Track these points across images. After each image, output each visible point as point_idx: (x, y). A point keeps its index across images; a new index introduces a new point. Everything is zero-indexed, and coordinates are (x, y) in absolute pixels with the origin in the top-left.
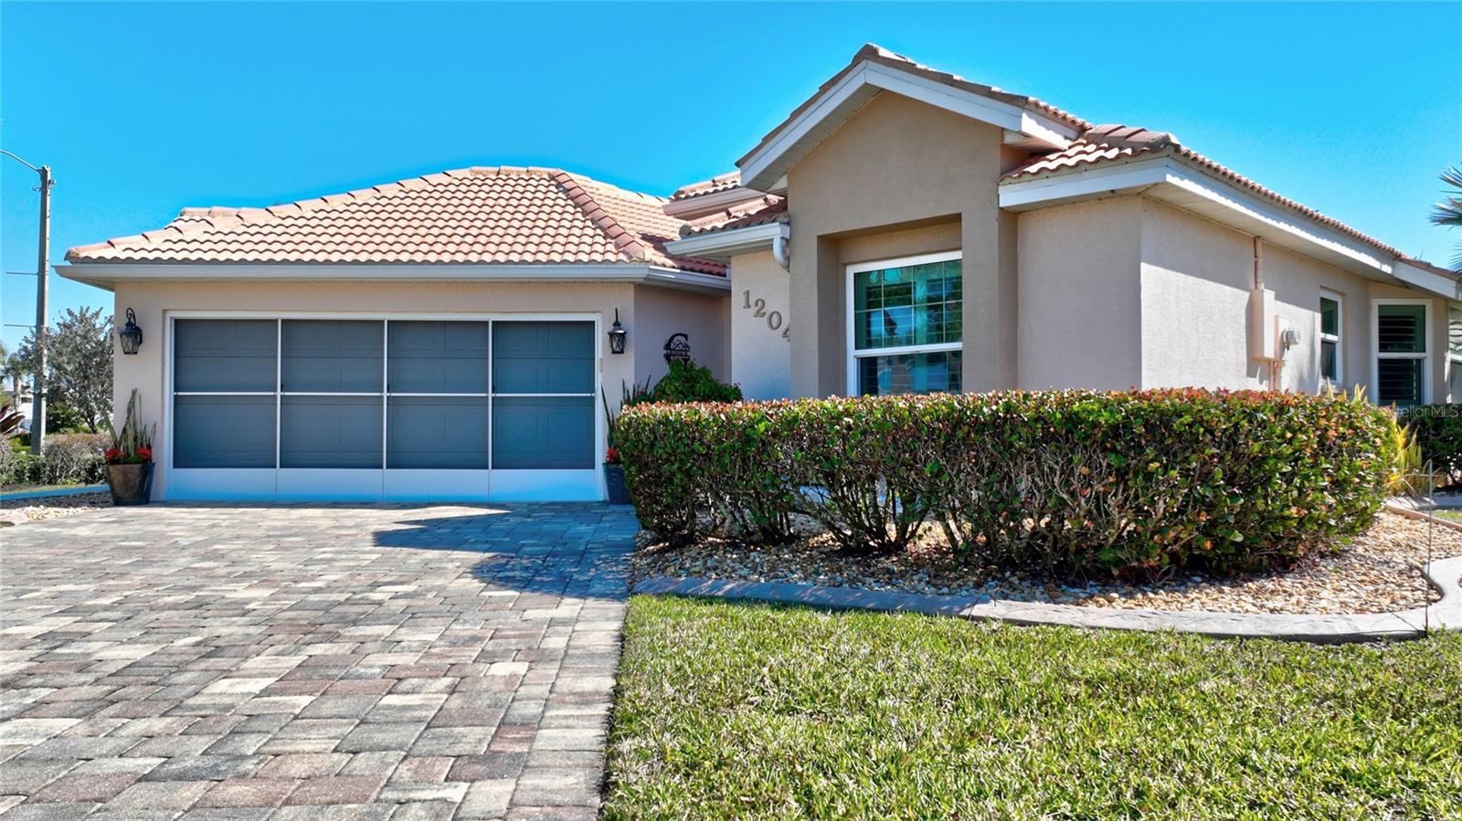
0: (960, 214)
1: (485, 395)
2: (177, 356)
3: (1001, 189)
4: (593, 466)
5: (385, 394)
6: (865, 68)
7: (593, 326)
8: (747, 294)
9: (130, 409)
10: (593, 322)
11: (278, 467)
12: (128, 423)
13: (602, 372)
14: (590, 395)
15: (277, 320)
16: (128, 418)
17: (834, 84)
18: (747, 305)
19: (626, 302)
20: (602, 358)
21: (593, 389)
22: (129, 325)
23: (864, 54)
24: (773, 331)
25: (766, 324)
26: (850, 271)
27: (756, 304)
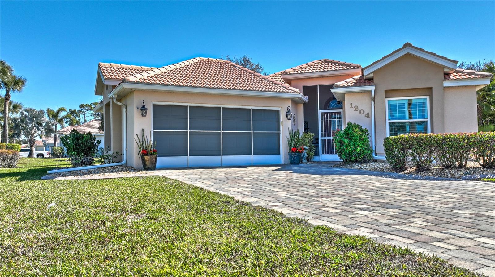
0: (432, 88)
1: (250, 132)
2: (153, 118)
3: (444, 82)
4: (279, 153)
5: (222, 131)
6: (408, 49)
7: (278, 111)
8: (351, 104)
9: (143, 136)
10: (279, 110)
11: (189, 155)
12: (143, 141)
13: (282, 125)
14: (278, 132)
15: (187, 106)
16: (143, 139)
17: (398, 52)
18: (351, 107)
19: (289, 104)
20: (282, 121)
21: (279, 130)
22: (144, 106)
23: (407, 45)
24: (361, 115)
25: (359, 113)
26: (387, 99)
27: (355, 107)
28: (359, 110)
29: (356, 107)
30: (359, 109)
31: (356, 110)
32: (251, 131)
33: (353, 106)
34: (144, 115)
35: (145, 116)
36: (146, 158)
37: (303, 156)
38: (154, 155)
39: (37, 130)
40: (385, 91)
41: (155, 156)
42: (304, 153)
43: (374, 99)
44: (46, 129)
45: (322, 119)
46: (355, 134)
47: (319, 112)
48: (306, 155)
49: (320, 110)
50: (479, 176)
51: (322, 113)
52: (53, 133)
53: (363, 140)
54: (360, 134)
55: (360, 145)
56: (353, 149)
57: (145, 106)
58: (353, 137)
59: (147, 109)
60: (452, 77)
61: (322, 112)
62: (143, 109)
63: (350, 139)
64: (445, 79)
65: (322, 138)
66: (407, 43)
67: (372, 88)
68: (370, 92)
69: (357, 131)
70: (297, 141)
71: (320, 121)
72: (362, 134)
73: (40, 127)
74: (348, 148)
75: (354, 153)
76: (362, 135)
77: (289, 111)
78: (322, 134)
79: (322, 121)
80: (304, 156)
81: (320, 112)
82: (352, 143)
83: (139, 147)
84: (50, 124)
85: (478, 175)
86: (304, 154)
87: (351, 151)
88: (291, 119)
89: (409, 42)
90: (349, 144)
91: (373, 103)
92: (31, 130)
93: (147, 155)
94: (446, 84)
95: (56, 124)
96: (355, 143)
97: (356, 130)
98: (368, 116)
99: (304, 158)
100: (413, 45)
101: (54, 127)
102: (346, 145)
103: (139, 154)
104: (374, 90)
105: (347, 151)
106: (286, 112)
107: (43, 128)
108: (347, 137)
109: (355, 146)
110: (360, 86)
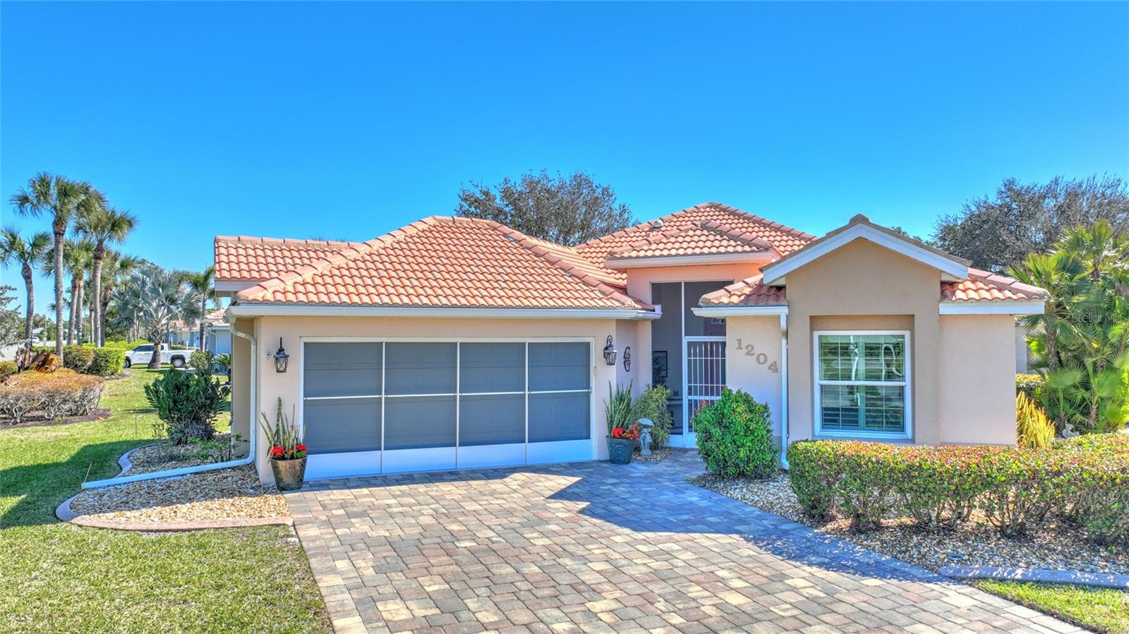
0: (914, 315)
1: (523, 393)
2: (305, 370)
3: (940, 304)
4: (589, 438)
5: (458, 394)
6: (860, 228)
7: (588, 345)
8: (739, 341)
9: (279, 414)
10: (589, 343)
11: (383, 449)
12: (278, 425)
13: (596, 376)
14: (587, 391)
15: (382, 343)
16: (278, 421)
17: (838, 233)
18: (740, 348)
19: (612, 330)
20: (595, 367)
21: (588, 387)
22: (281, 350)
23: (859, 220)
24: (760, 365)
25: (755, 360)
26: (816, 334)
27: (747, 347)
28: (755, 355)
29: (750, 348)
30: (757, 351)
31: (749, 354)
32: (524, 391)
33: (744, 345)
34: (282, 369)
35: (285, 371)
36: (281, 464)
37: (642, 442)
38: (299, 458)
39: (166, 311)
40: (812, 318)
41: (301, 460)
42: (644, 434)
43: (786, 334)
44: (185, 310)
45: (689, 355)
46: (735, 418)
47: (683, 339)
48: (649, 439)
49: (687, 337)
50: (977, 569)
51: (689, 343)
52: (198, 318)
53: (752, 432)
54: (746, 418)
55: (746, 443)
56: (731, 450)
57: (283, 350)
58: (732, 425)
59: (288, 356)
60: (959, 294)
61: (689, 340)
62: (281, 355)
63: (725, 427)
64: (944, 296)
65: (691, 397)
66: (859, 215)
67: (783, 311)
68: (778, 317)
69: (741, 412)
70: (626, 413)
71: (687, 360)
72: (753, 418)
73: (172, 307)
74: (721, 448)
75: (733, 460)
76: (751, 421)
77: (611, 346)
78: (690, 388)
79: (689, 361)
80: (644, 440)
81: (685, 340)
82: (728, 438)
83: (269, 438)
84: (192, 299)
85: (977, 566)
86: (645, 437)
87: (728, 454)
88: (614, 364)
89: (863, 214)
90: (723, 439)
91: (784, 341)
92: (156, 311)
93: (283, 458)
94: (945, 309)
95: (204, 301)
96: (736, 437)
97: (738, 410)
98: (774, 368)
99: (644, 444)
100: (871, 221)
101: (201, 304)
102: (717, 440)
103: (268, 453)
104: (787, 316)
105: (718, 453)
106: (604, 347)
107: (178, 308)
108: (720, 423)
109: (735, 444)
110: (756, 305)
